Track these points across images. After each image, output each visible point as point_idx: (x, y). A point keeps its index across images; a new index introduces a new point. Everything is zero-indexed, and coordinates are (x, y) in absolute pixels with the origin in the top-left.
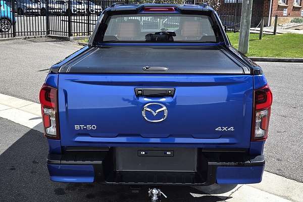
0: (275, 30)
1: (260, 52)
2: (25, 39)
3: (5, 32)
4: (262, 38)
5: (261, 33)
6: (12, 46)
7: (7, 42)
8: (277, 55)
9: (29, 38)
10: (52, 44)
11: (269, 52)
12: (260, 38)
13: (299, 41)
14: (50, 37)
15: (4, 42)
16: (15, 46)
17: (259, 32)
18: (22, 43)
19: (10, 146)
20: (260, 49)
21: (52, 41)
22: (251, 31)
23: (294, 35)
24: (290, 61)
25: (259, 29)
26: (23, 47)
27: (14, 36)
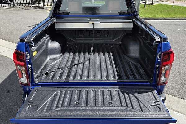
0: (152, 2)
1: (145, 15)
2: (20, 7)
3: (9, 4)
4: (146, 7)
5: (145, 4)
6: (13, 12)
7: (10, 9)
8: (154, 16)
9: (21, 7)
10: (34, 10)
11: (150, 14)
12: (145, 7)
13: (165, 8)
14: (33, 6)
15: (8, 9)
16: (15, 12)
17: (144, 3)
18: (18, 10)
19: (8, 75)
20: (145, 13)
21: (35, 9)
22: (141, 3)
23: (162, 5)
24: (161, 20)
25: (144, 2)
26: (19, 12)
27: (14, 6)
